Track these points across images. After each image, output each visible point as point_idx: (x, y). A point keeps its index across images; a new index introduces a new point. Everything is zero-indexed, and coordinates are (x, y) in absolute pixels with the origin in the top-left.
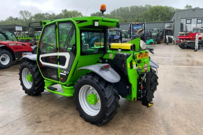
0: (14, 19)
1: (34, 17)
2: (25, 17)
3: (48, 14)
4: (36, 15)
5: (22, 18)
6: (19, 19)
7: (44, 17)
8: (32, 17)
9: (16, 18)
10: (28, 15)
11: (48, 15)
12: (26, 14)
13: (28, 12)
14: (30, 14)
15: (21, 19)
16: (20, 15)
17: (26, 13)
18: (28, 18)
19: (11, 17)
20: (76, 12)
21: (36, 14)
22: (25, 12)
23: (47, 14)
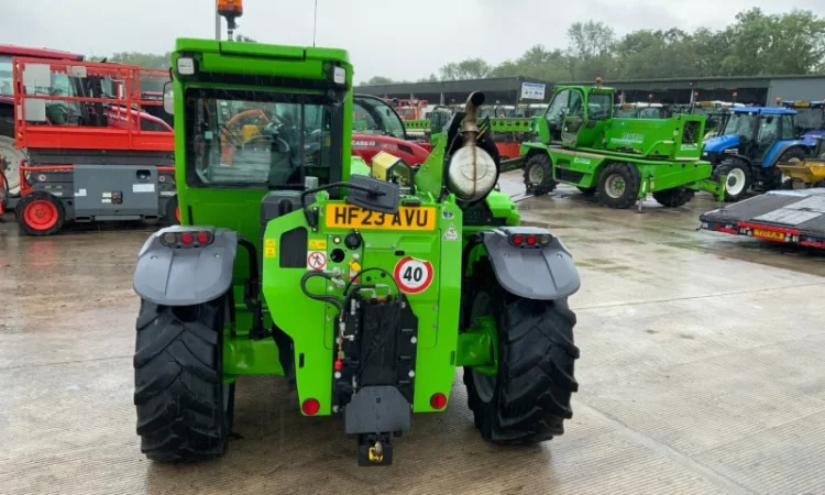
0: (546, 54)
1: (619, 45)
2: (586, 48)
3: (681, 33)
4: (628, 37)
5: (575, 53)
6: (564, 55)
7: (664, 44)
8: (613, 48)
9: (553, 51)
10: (599, 40)
11: (680, 39)
12: (592, 37)
13: (603, 27)
14: (608, 34)
15: (572, 55)
16: (569, 40)
17: (594, 30)
18: (596, 52)
19: (539, 50)
20: (806, 20)
21: (630, 33)
22: (591, 27)
23: (674, 35)
